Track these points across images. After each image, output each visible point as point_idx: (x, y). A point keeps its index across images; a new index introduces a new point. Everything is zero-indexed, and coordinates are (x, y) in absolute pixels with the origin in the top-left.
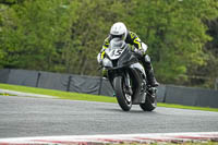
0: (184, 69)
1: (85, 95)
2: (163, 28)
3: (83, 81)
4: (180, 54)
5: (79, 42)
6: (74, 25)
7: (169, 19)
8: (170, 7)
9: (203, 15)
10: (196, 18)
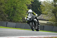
0: (21, 18)
2: (15, 7)
4: (20, 14)
7: (17, 4)
8: (17, 1)
9: (26, 3)
10: (25, 4)
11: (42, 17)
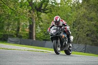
1: (79, 53)
3: (78, 46)
5: (76, 29)
6: (74, 22)
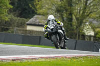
11: (38, 21)
